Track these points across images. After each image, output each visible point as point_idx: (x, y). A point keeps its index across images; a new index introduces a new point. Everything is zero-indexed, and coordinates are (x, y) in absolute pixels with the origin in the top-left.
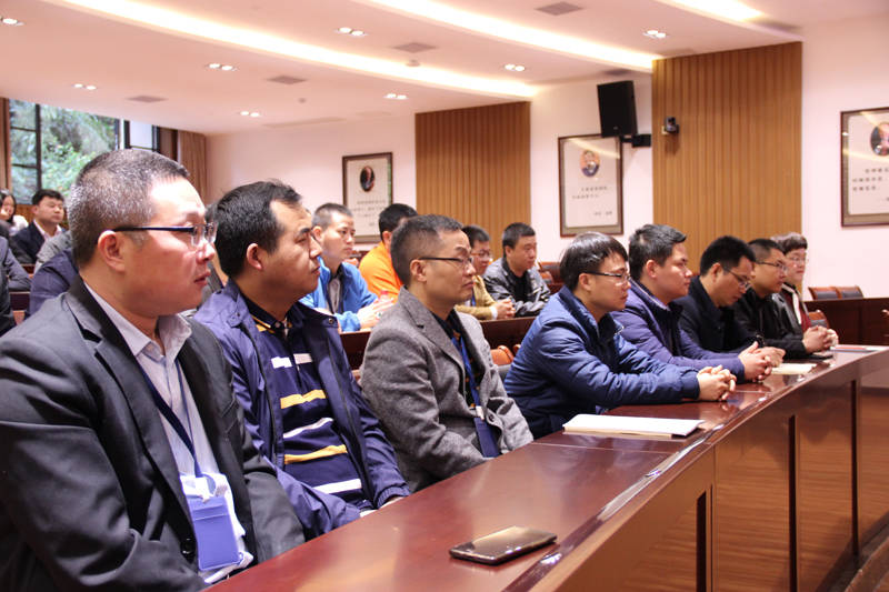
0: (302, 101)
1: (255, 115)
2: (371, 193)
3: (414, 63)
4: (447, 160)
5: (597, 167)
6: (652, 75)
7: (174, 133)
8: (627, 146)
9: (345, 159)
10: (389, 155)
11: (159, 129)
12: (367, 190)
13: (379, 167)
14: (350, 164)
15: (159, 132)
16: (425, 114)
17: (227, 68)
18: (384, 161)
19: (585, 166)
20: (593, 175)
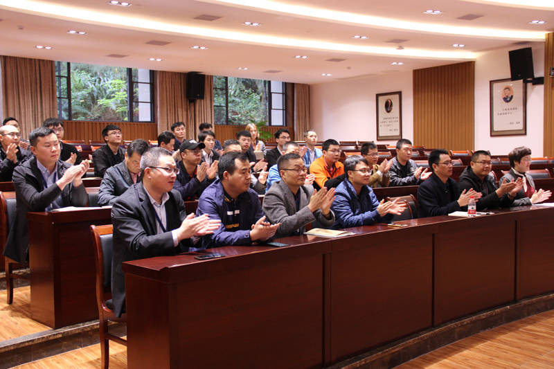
0: (349, 68)
1: (329, 75)
2: (390, 113)
3: (401, 48)
4: (429, 94)
5: (512, 97)
6: (545, 42)
7: (293, 85)
8: (529, 85)
9: (378, 96)
10: (400, 93)
11: (286, 83)
12: (388, 112)
13: (395, 99)
14: (380, 98)
15: (285, 85)
16: (418, 70)
17: (304, 57)
18: (397, 96)
19: (505, 96)
20: (509, 101)
